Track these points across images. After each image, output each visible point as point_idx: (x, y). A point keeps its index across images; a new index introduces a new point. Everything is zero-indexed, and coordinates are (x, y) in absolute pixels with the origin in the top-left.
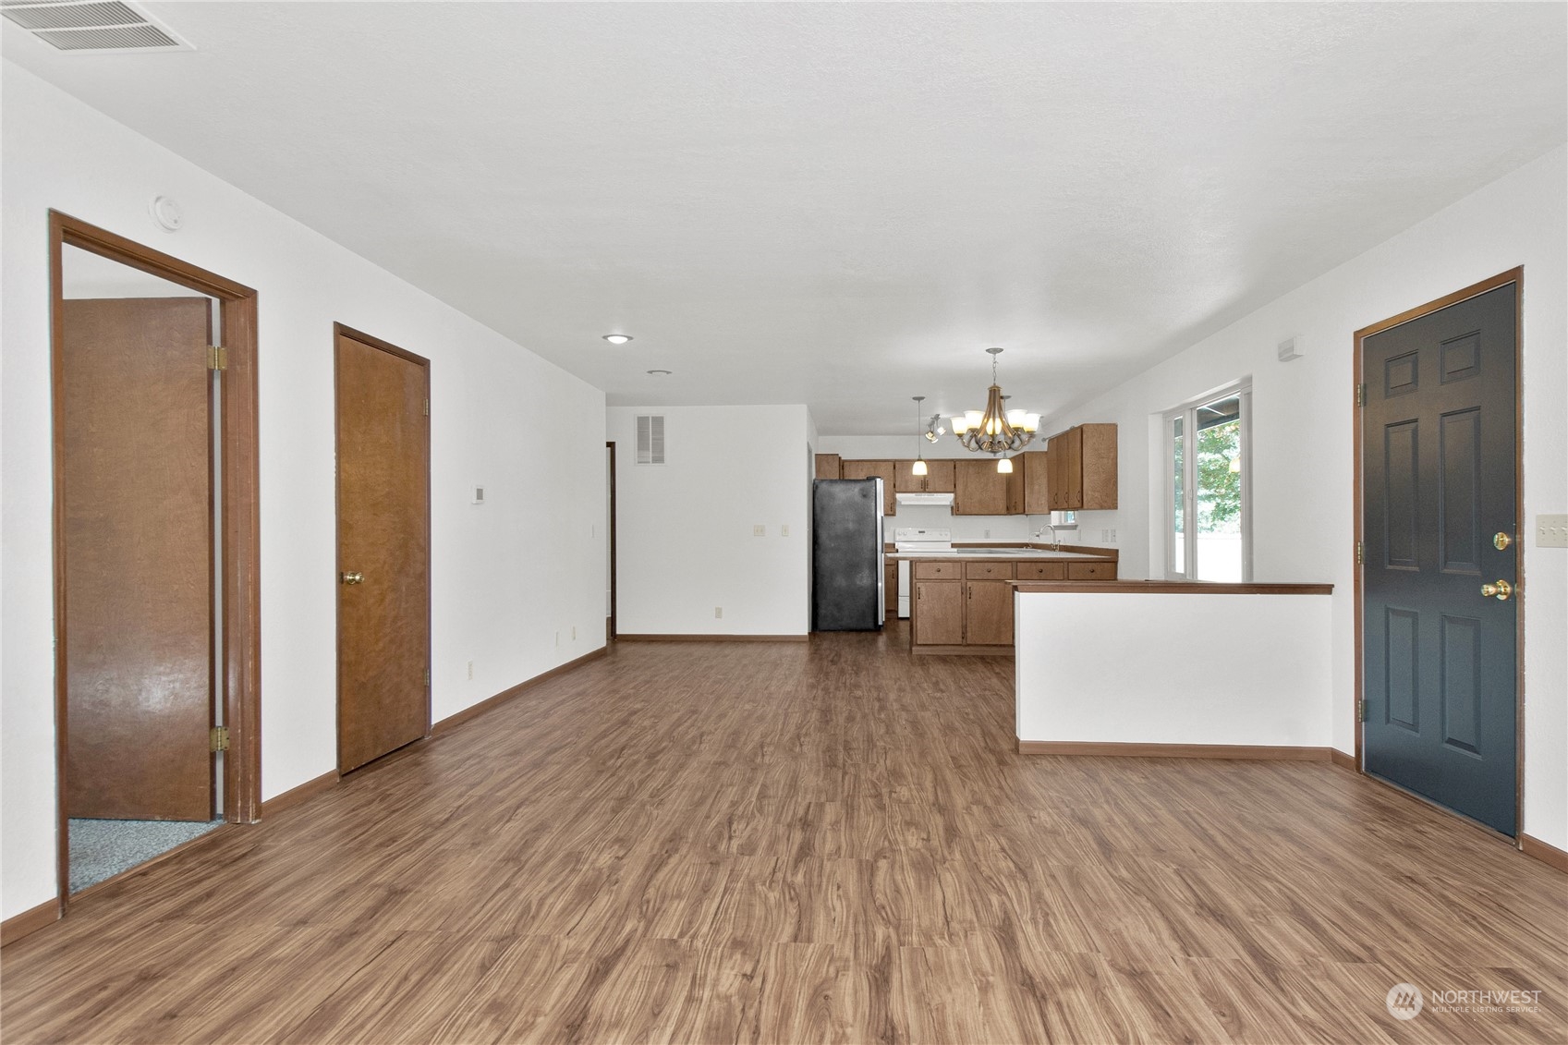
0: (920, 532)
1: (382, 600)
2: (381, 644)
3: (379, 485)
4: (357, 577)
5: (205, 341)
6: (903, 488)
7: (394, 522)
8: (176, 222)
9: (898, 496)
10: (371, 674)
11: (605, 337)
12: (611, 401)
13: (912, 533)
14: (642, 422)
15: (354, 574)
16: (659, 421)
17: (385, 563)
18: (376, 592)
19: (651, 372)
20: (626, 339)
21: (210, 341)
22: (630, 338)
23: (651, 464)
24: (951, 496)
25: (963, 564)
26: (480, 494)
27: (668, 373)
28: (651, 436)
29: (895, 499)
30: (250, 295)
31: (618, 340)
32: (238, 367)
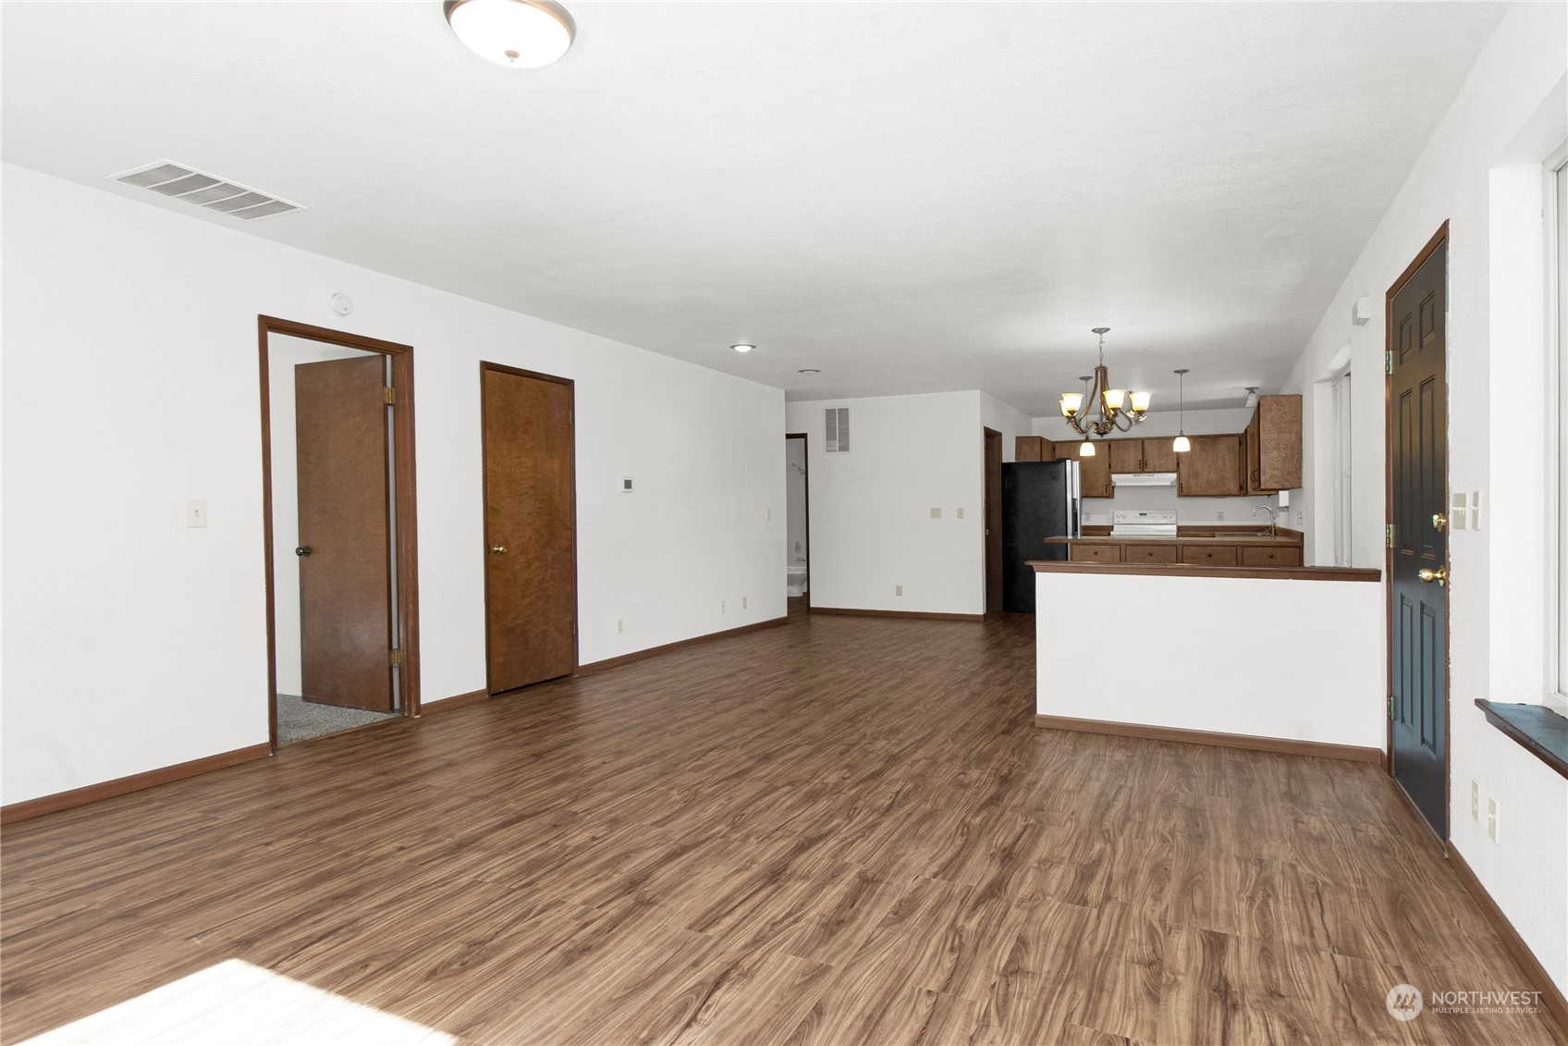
0: (1141, 514)
1: (529, 567)
2: (528, 600)
3: (524, 480)
4: (501, 549)
5: (381, 384)
6: (1119, 469)
7: (540, 508)
8: (346, 309)
9: (1114, 477)
10: (518, 621)
11: (733, 347)
12: (790, 397)
13: (1132, 516)
14: (830, 413)
15: (499, 547)
16: (844, 413)
17: (530, 539)
18: (522, 561)
19: (802, 371)
20: (750, 348)
21: (385, 385)
22: (753, 347)
23: (838, 452)
24: (1174, 476)
25: (1123, 547)
26: (628, 484)
27: (817, 371)
28: (838, 426)
29: (1110, 480)
30: (408, 350)
31: (743, 349)
32: (401, 401)
